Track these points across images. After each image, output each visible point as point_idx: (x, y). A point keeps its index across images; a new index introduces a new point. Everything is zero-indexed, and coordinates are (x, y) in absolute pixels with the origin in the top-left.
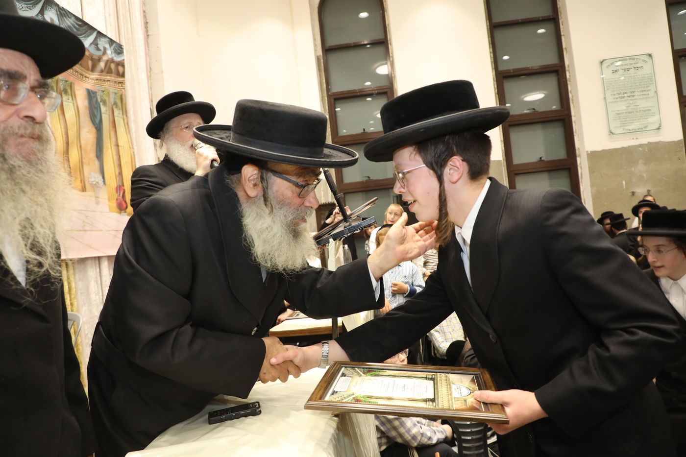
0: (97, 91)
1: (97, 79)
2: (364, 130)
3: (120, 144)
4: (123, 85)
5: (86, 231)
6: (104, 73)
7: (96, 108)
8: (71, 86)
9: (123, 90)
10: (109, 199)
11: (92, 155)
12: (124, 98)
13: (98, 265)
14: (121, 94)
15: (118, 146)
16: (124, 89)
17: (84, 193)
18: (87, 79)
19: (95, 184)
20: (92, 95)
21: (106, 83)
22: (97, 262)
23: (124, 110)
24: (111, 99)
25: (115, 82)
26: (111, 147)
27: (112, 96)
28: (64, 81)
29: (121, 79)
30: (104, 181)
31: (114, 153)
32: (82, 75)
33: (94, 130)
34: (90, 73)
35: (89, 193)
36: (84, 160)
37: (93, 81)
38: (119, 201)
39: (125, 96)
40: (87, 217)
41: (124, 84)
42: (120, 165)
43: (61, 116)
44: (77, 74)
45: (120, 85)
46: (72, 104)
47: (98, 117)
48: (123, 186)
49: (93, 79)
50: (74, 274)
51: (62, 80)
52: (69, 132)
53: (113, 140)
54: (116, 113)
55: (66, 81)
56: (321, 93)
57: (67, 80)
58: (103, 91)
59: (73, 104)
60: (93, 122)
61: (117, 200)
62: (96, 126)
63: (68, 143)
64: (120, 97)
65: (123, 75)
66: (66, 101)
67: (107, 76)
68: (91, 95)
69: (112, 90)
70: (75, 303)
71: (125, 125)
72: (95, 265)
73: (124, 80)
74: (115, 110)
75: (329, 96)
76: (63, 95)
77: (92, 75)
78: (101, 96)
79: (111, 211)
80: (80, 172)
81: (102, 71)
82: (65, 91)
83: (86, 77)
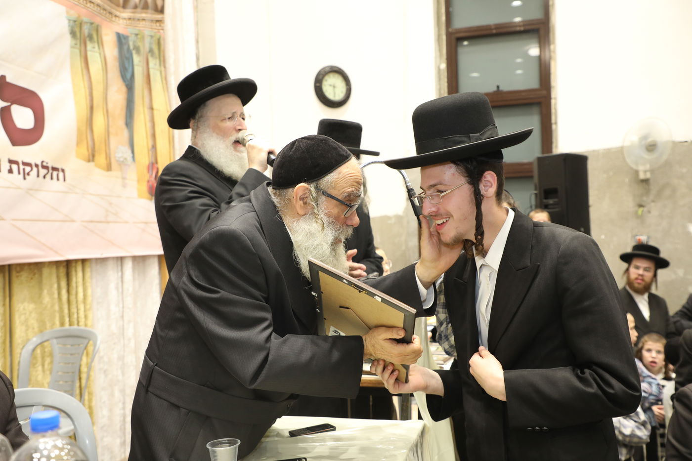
0: (129, 35)
1: (130, 19)
2: (498, 87)
3: (155, 106)
4: (162, 25)
5: (108, 222)
6: (139, 10)
7: (127, 59)
8: (97, 30)
9: (161, 31)
10: (138, 181)
11: (121, 122)
12: (162, 42)
13: (120, 268)
14: (158, 36)
15: (152, 108)
16: (163, 29)
17: (109, 173)
18: (117, 19)
19: (123, 161)
20: (123, 41)
21: (141, 23)
22: (119, 263)
23: (162, 59)
24: (146, 46)
25: (152, 21)
26: (144, 110)
27: (147, 40)
28: (89, 24)
29: (159, 17)
30: (133, 157)
31: (148, 118)
32: (110, 13)
33: (124, 89)
34: (121, 9)
35: (115, 173)
36: (111, 130)
37: (125, 21)
38: (150, 183)
39: (164, 39)
40: (110, 204)
41: (163, 23)
42: (154, 136)
43: (85, 71)
44: (105, 12)
45: (158, 24)
46: (97, 55)
47: (130, 70)
48: (157, 162)
49: (125, 19)
50: (91, 278)
51: (87, 23)
52: (95, 93)
53: (147, 100)
54: (151, 65)
55: (92, 24)
56: (437, 29)
57: (92, 21)
58: (137, 35)
59: (100, 54)
60: (123, 77)
61: (148, 182)
62: (127, 83)
63: (92, 108)
64: (157, 41)
65: (161, 11)
66: (91, 51)
67: (141, 13)
68: (121, 40)
69: (147, 32)
70: (90, 315)
71: (162, 81)
72: (117, 266)
73: (163, 18)
74: (151, 59)
75: (449, 35)
76: (88, 43)
77: (123, 12)
78: (134, 42)
79: (140, 196)
80: (106, 146)
81: (136, 7)
82: (90, 37)
83: (116, 16)
